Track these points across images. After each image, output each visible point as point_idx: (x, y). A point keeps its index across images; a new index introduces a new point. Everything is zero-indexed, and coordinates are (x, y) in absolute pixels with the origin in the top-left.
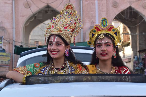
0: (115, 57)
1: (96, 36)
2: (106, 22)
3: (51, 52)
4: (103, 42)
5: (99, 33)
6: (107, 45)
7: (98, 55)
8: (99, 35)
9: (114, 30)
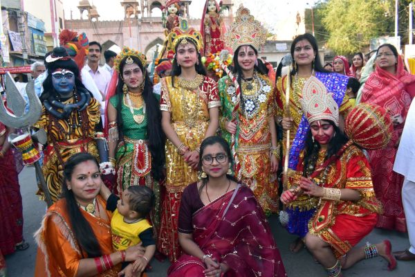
0: (198, 63)
1: (176, 40)
2: (186, 25)
3: (243, 63)
4: (186, 48)
5: (180, 37)
6: (190, 51)
7: (179, 62)
8: (181, 40)
9: (195, 34)
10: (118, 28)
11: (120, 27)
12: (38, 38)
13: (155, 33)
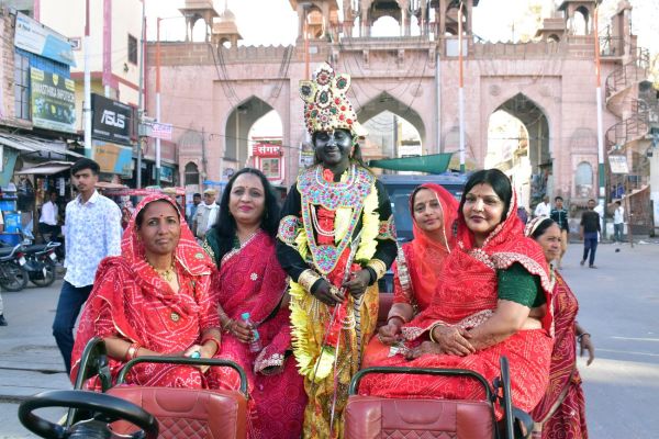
10: (279, 65)
11: (284, 63)
12: (48, 80)
13: (375, 78)
